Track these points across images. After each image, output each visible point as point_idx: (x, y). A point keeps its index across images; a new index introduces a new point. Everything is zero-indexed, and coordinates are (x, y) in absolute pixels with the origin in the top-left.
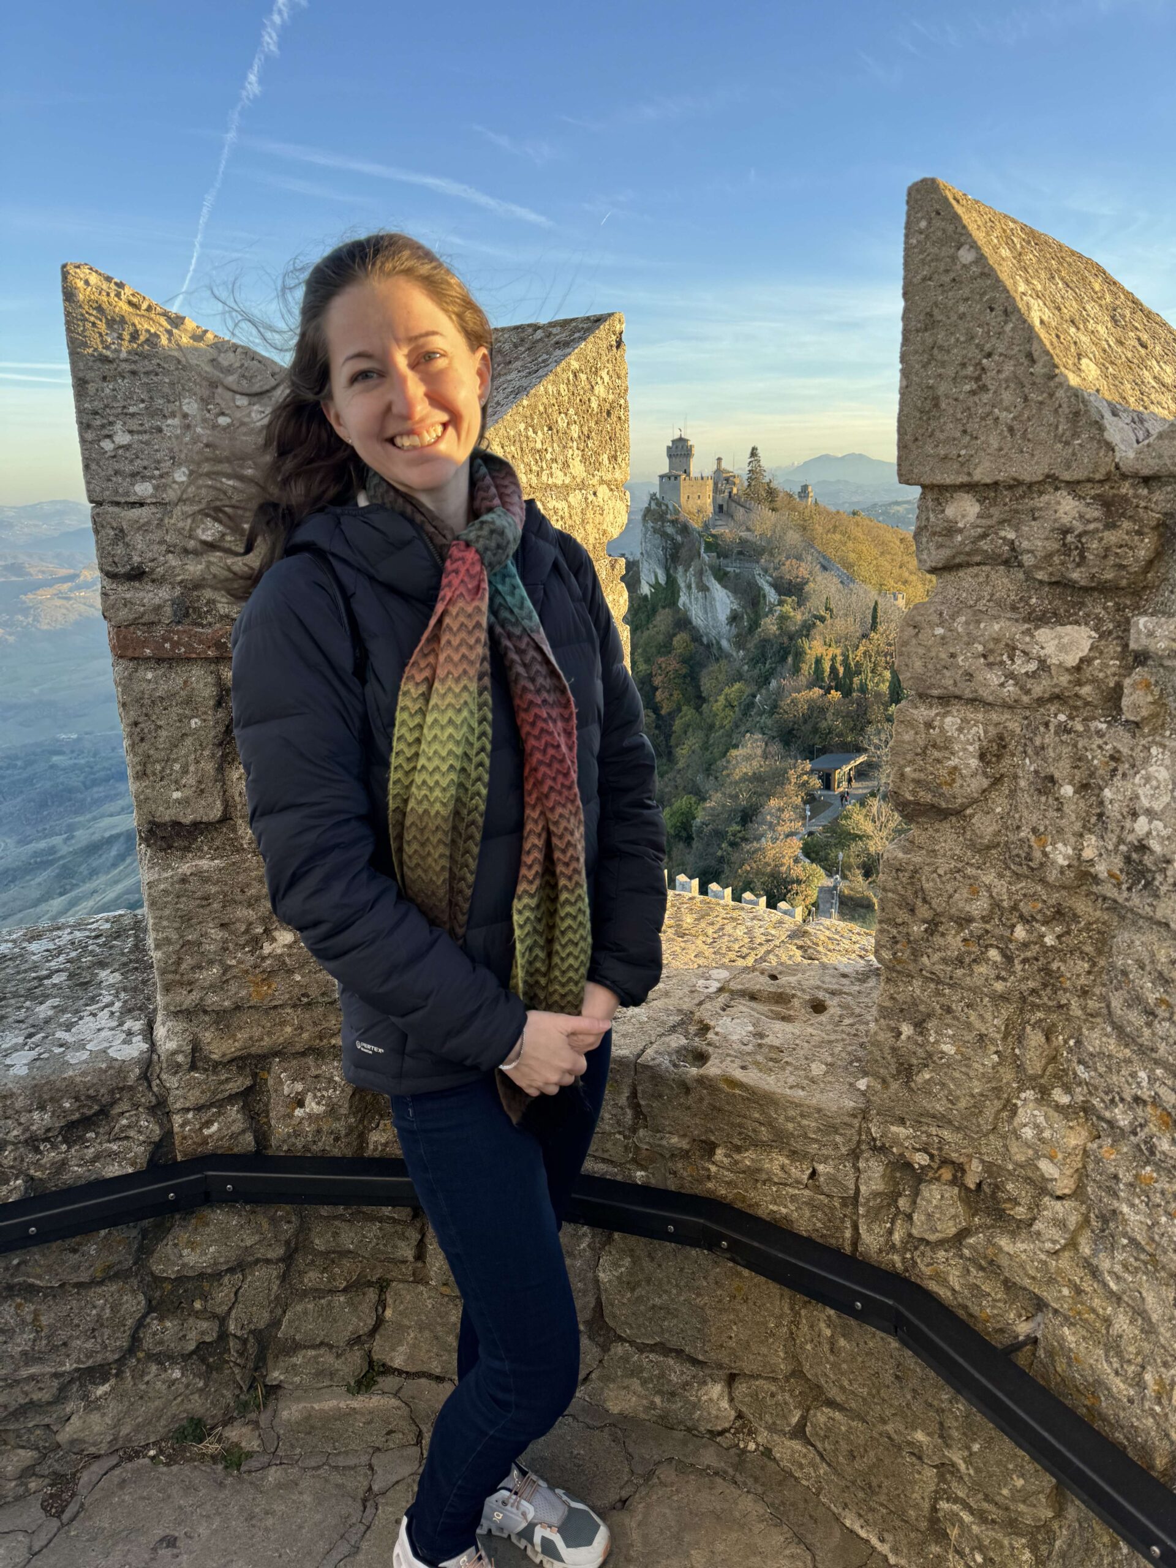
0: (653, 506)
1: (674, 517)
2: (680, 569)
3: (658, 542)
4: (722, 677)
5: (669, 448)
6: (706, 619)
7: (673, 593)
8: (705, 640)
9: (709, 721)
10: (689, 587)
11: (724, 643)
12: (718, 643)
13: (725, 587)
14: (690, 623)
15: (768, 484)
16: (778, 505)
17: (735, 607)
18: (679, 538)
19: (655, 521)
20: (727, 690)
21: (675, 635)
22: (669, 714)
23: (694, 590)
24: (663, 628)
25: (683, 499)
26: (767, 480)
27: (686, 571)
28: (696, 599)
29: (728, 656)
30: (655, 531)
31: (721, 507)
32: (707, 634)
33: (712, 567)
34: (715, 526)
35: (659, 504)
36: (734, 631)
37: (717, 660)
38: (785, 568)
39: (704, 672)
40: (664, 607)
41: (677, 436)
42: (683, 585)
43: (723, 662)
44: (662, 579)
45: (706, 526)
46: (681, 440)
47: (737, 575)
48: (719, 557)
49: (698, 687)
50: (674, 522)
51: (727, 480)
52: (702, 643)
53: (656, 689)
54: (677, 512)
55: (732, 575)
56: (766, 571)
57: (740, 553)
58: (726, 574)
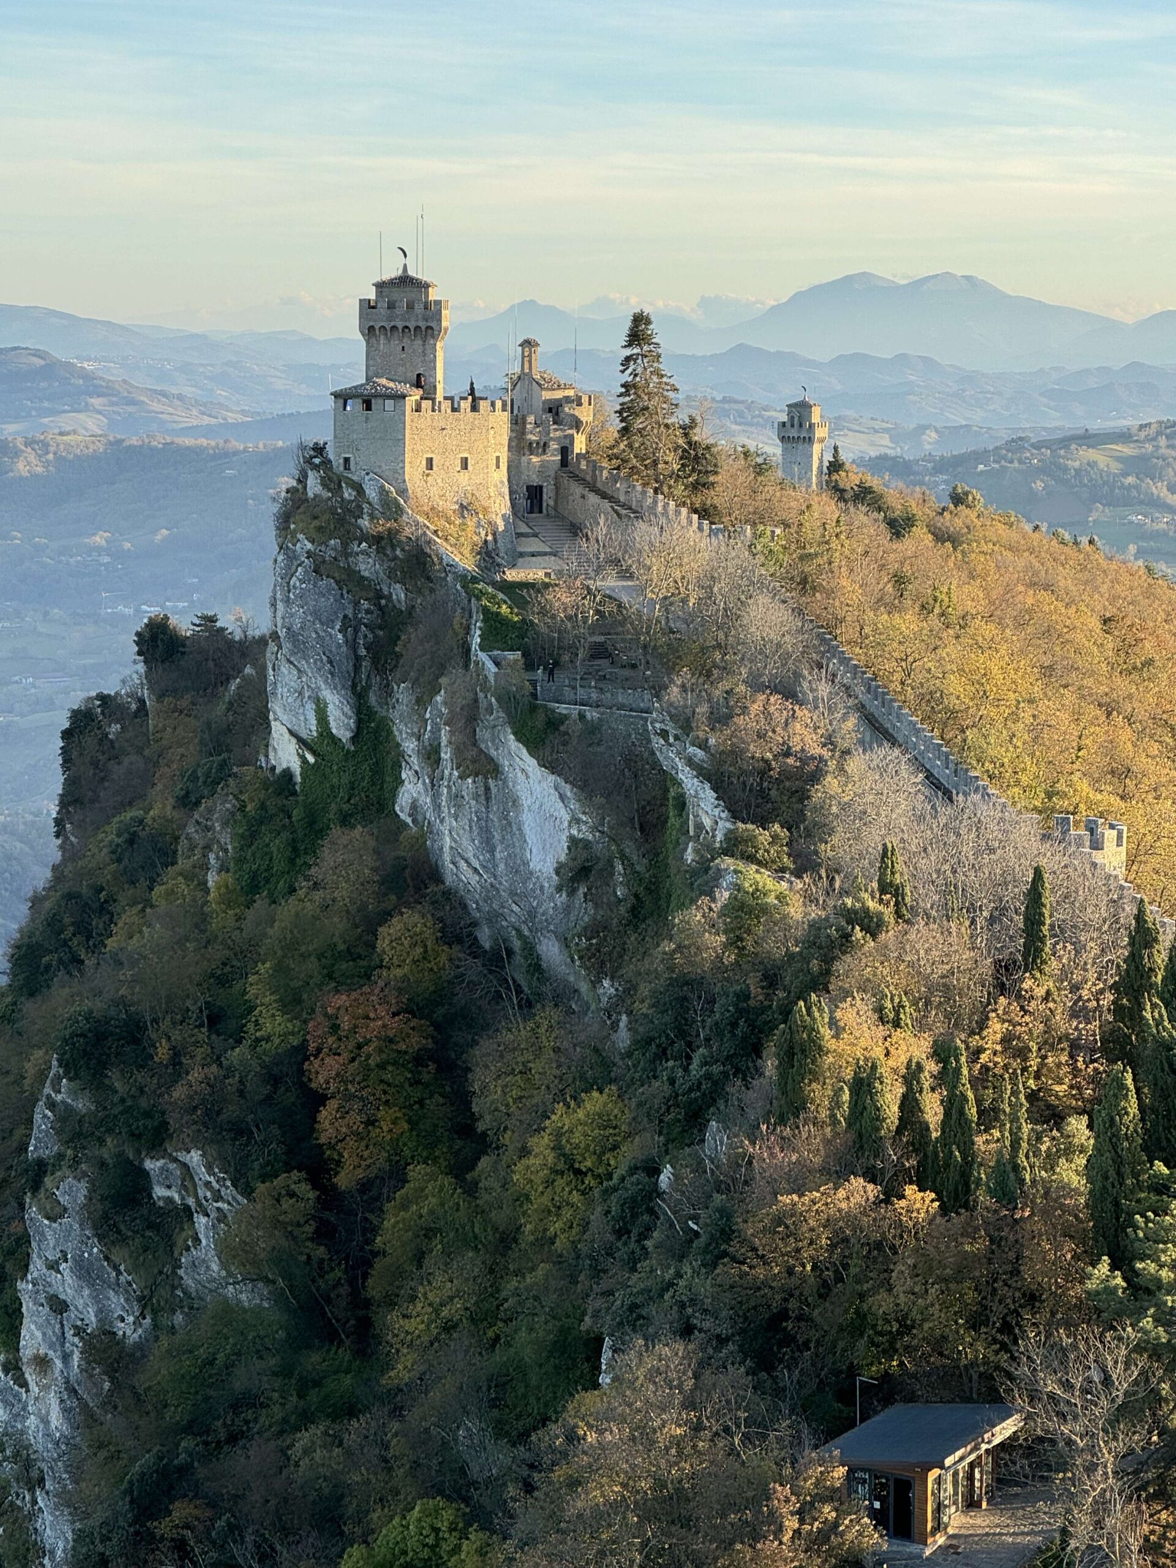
0: (314, 486)
1: (382, 526)
2: (403, 693)
3: (327, 603)
4: (543, 1067)
5: (367, 307)
6: (490, 866)
7: (378, 770)
8: (485, 937)
9: (499, 1217)
10: (431, 756)
11: (550, 950)
12: (530, 949)
13: (550, 765)
14: (435, 875)
15: (687, 429)
16: (717, 497)
17: (583, 833)
18: (398, 593)
19: (320, 534)
20: (559, 1117)
21: (385, 916)
22: (365, 1186)
23: (448, 769)
24: (343, 892)
25: (413, 472)
26: (681, 417)
27: (422, 702)
28: (456, 798)
29: (562, 996)
30: (319, 569)
31: (535, 494)
32: (494, 917)
33: (507, 700)
34: (516, 558)
35: (333, 482)
36: (584, 912)
37: (527, 1005)
38: (747, 722)
39: (486, 1046)
40: (345, 820)
41: (392, 272)
42: (410, 746)
43: (547, 1015)
44: (341, 724)
45: (488, 555)
46: (405, 281)
47: (592, 730)
48: (530, 666)
49: (462, 1099)
50: (383, 542)
51: (554, 409)
52: (474, 948)
53: (320, 1099)
54: (392, 509)
55: (575, 728)
56: (686, 725)
57: (599, 652)
58: (554, 723)
